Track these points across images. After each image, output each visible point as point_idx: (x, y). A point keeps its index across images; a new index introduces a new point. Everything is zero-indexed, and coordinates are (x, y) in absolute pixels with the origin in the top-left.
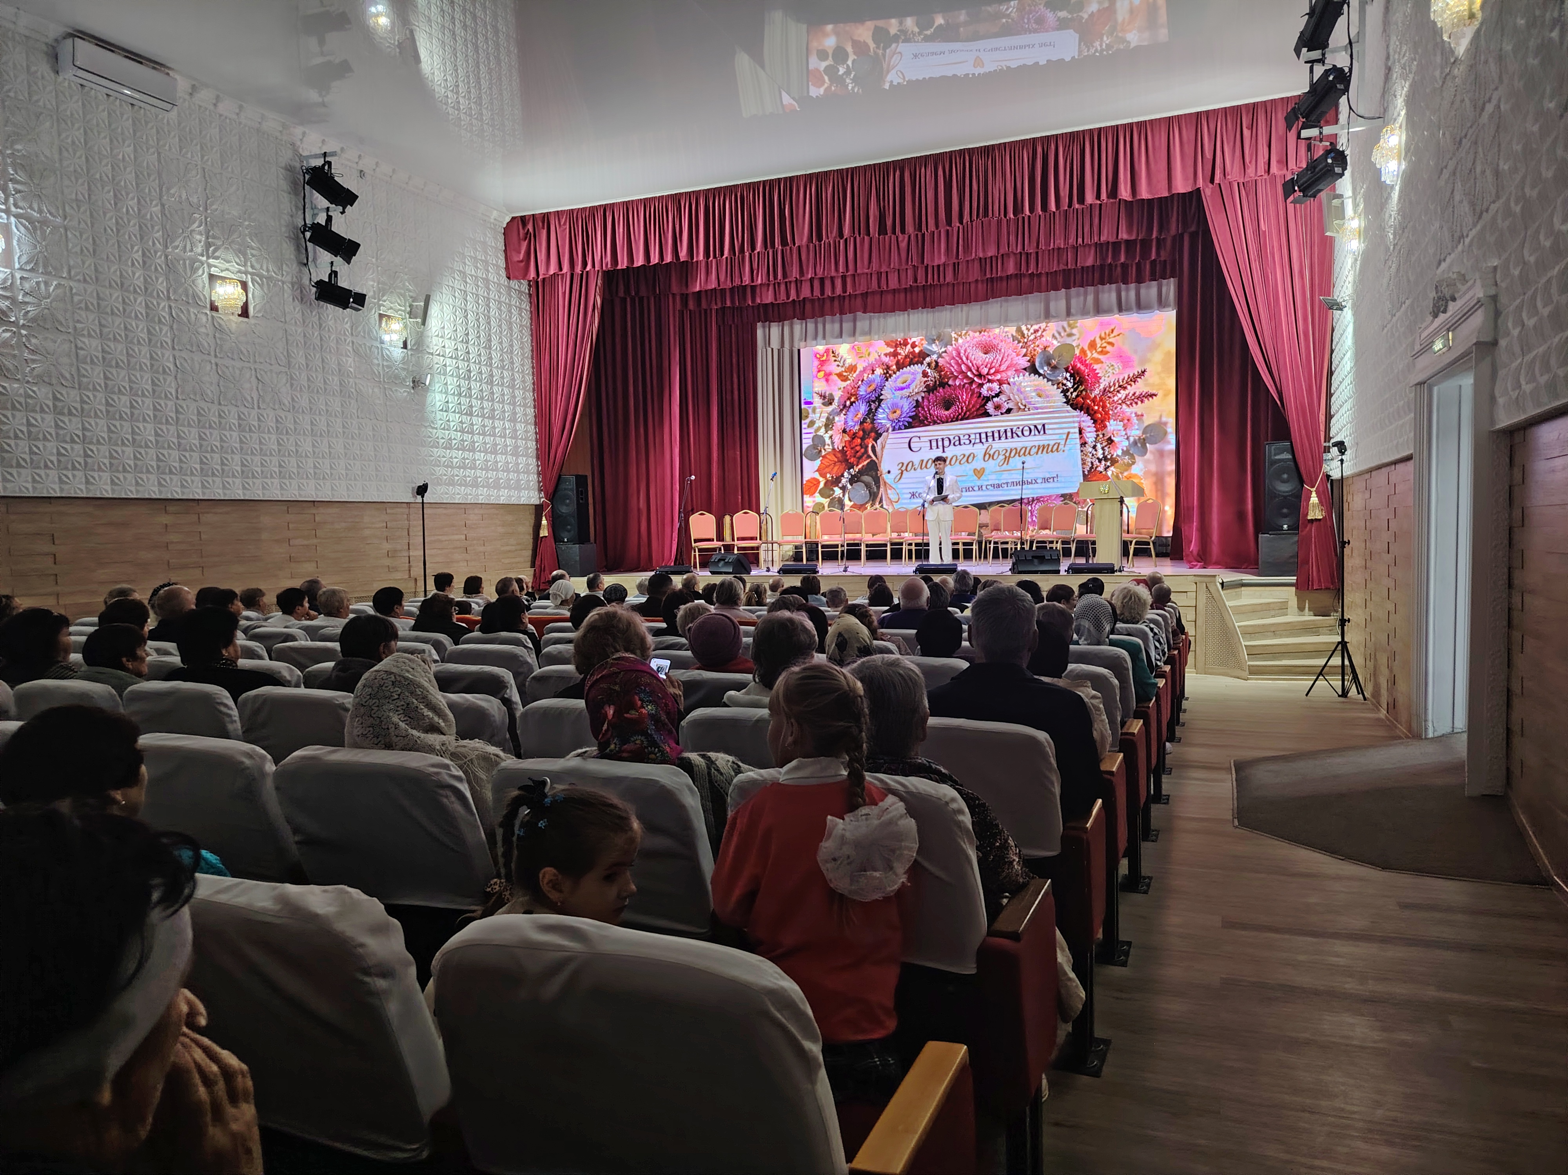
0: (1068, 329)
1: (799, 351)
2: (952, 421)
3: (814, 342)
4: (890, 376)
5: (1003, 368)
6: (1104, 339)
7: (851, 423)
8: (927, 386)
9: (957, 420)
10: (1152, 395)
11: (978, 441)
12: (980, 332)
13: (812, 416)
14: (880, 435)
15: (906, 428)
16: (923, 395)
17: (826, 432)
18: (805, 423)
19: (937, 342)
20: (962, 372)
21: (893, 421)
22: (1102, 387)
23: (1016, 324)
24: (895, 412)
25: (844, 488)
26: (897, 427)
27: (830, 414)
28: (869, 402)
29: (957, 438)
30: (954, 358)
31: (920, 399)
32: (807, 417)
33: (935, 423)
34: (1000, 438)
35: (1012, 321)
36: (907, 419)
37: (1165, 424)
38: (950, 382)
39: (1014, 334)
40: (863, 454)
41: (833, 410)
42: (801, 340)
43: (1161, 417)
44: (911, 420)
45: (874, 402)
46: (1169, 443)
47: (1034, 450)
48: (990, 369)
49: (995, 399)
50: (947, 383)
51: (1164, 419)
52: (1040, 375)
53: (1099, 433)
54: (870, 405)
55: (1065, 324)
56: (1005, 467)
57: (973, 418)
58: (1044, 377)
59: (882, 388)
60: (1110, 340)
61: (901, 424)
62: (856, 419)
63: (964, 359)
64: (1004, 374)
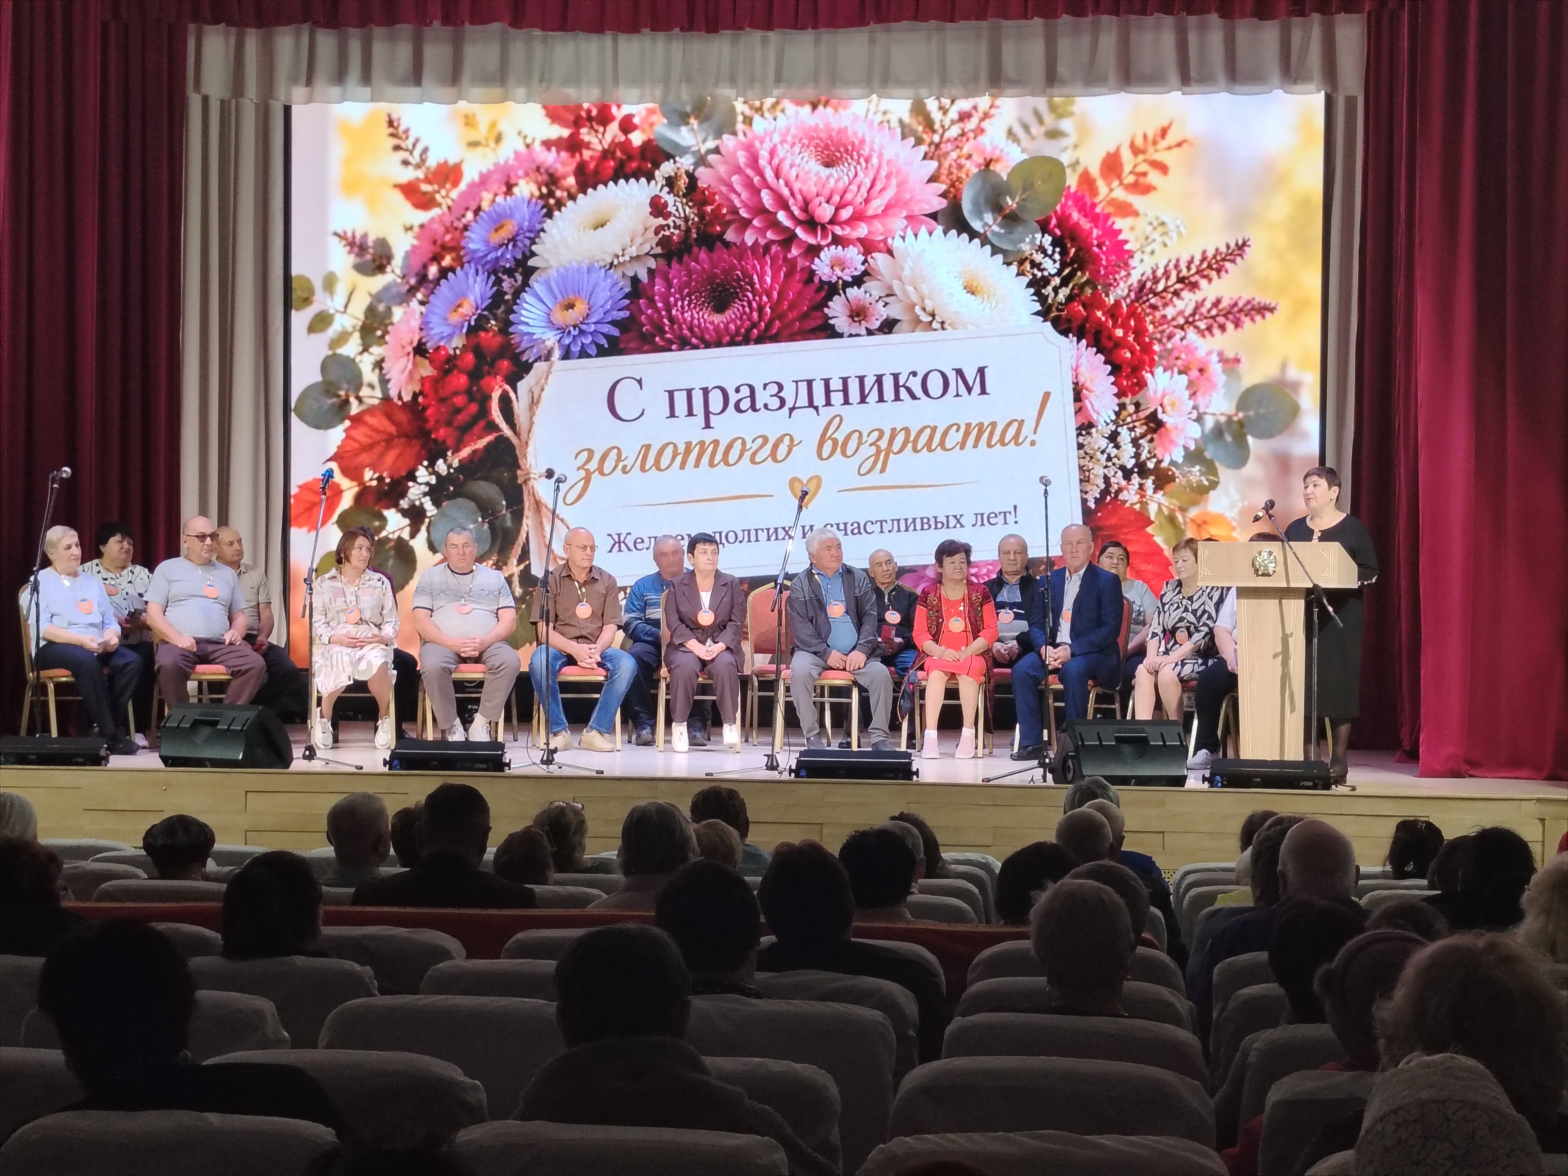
0: (1048, 119)
1: (287, 110)
2: (732, 343)
3: (335, 91)
4: (560, 204)
5: (876, 206)
6: (1143, 152)
7: (438, 329)
8: (664, 242)
9: (746, 341)
10: (1263, 310)
11: (803, 400)
12: (814, 107)
13: (321, 302)
14: (527, 368)
15: (602, 352)
16: (652, 263)
17: (365, 349)
18: (300, 319)
19: (692, 121)
20: (760, 210)
21: (563, 330)
22: (1135, 278)
23: (910, 92)
24: (571, 306)
25: (415, 515)
26: (576, 349)
27: (377, 298)
28: (495, 271)
29: (745, 391)
30: (738, 170)
31: (644, 276)
32: (307, 301)
33: (684, 344)
34: (863, 399)
35: (901, 83)
36: (607, 329)
37: (1295, 386)
38: (730, 236)
39: (907, 119)
40: (475, 419)
41: (387, 289)
42: (294, 80)
43: (1284, 366)
44: (615, 332)
45: (510, 273)
46: (1304, 435)
47: (954, 437)
48: (838, 209)
49: (853, 292)
50: (720, 237)
51: (1292, 374)
52: (973, 234)
53: (1127, 400)
54: (498, 282)
55: (1041, 103)
56: (876, 478)
57: (792, 338)
58: (985, 241)
59: (535, 234)
60: (1159, 157)
61: (587, 340)
62: (455, 318)
63: (769, 174)
64: (878, 226)
